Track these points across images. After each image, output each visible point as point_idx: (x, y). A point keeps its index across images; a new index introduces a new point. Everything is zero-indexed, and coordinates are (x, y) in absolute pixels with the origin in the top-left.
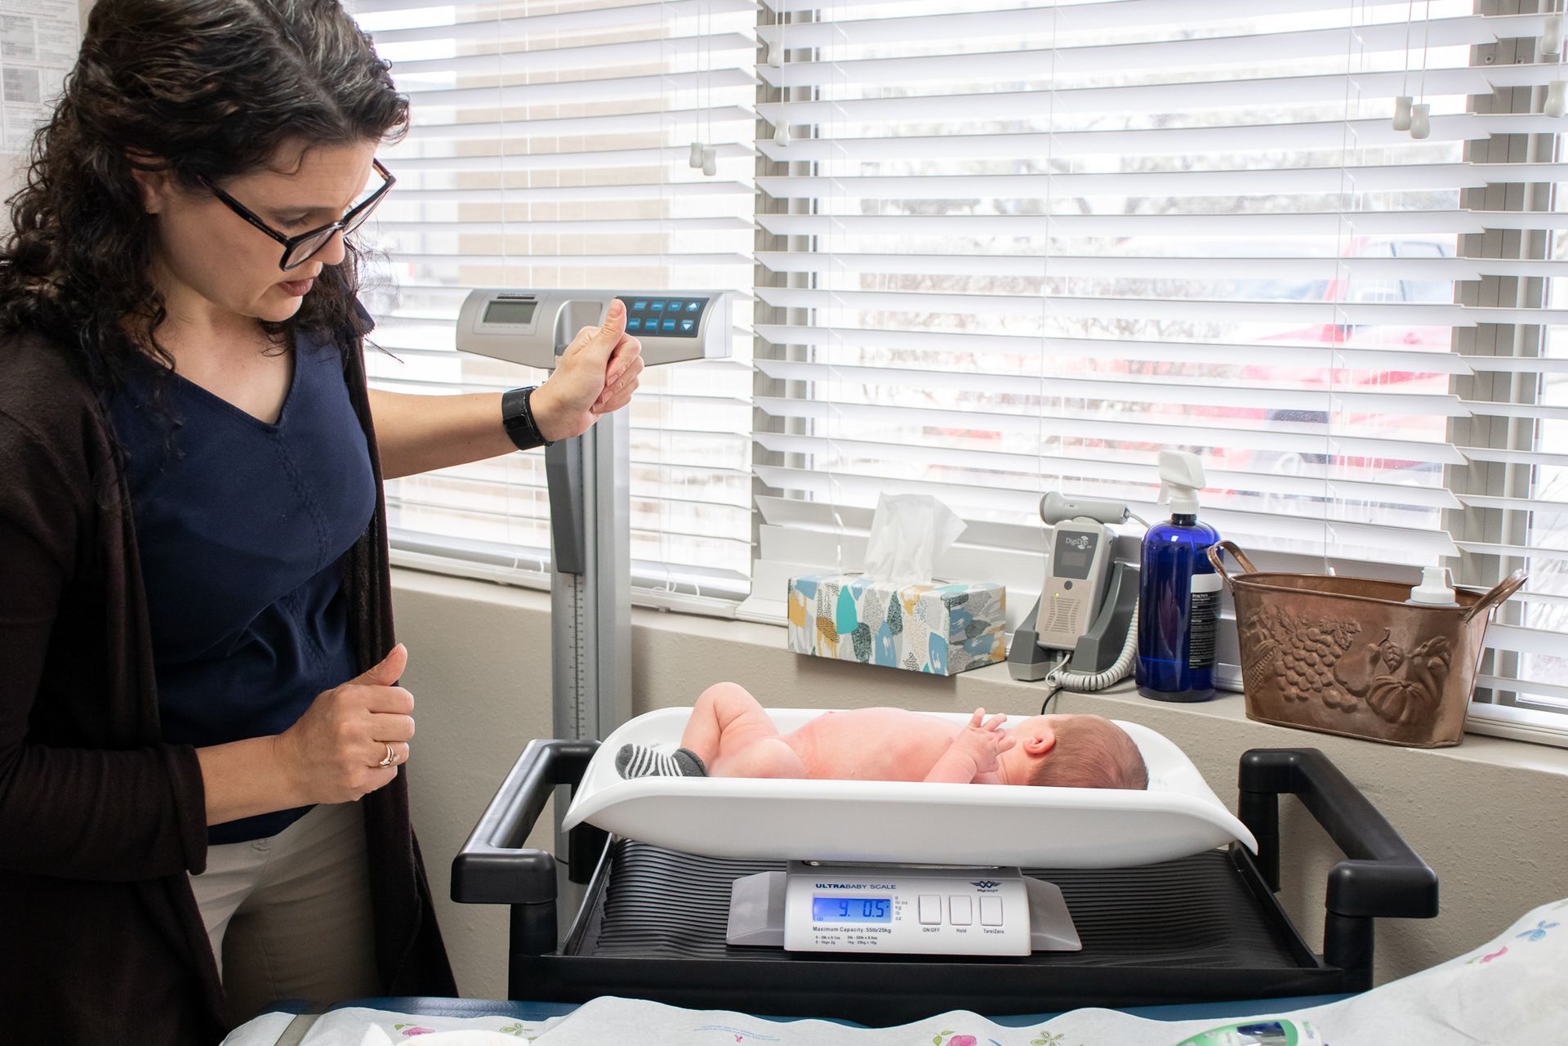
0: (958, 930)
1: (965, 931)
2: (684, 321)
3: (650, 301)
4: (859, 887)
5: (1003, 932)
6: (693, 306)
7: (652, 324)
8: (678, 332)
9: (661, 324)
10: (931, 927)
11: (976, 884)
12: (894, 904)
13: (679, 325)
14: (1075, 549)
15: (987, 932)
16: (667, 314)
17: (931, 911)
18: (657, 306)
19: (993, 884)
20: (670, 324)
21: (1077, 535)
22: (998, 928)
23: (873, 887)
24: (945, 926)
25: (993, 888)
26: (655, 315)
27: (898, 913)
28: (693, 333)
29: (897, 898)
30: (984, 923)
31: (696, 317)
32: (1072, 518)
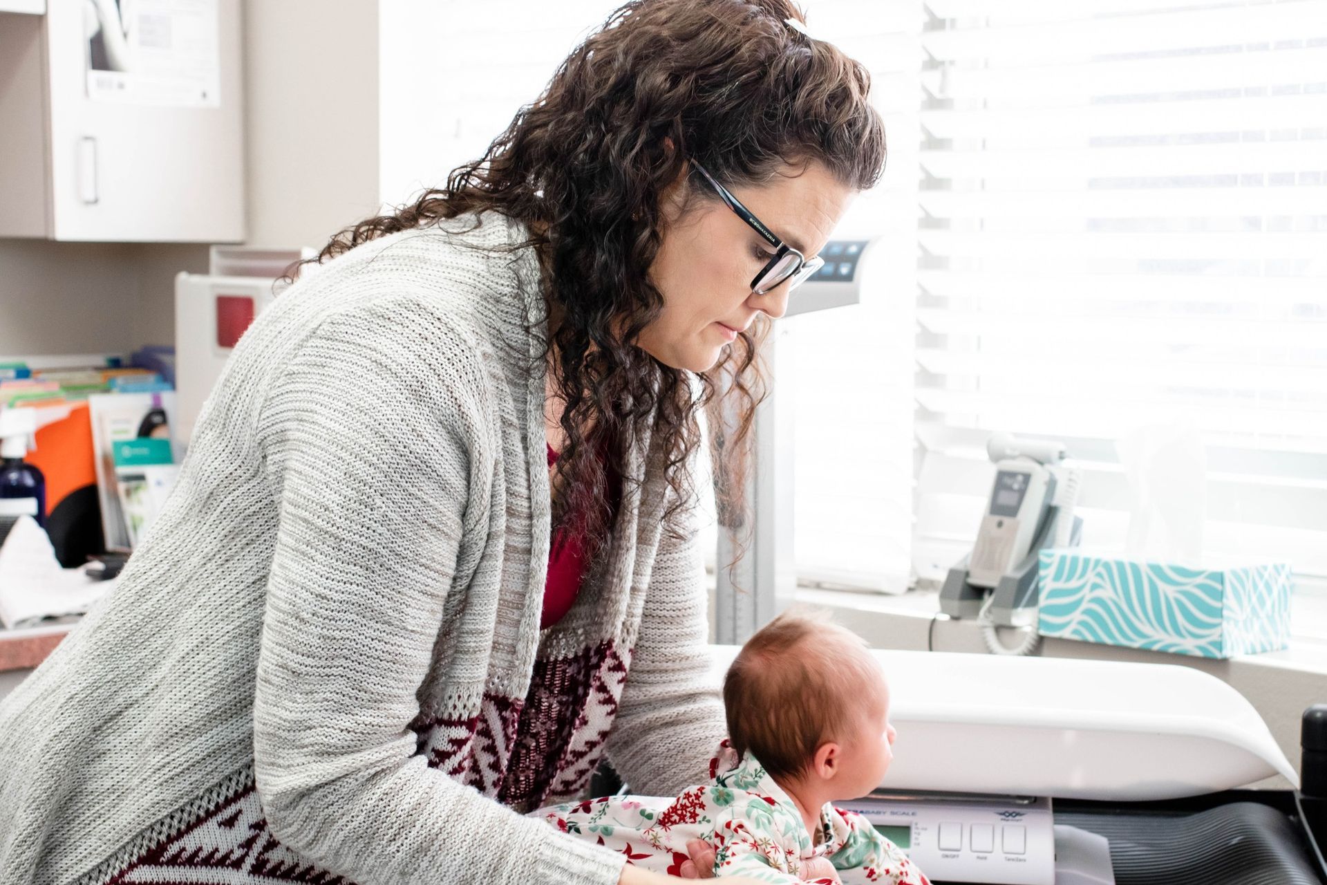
0: (978, 857)
1: (985, 858)
4: (878, 813)
5: (1025, 860)
10: (951, 853)
11: (1001, 814)
12: (913, 831)
14: (1010, 488)
15: (1009, 860)
17: (951, 838)
19: (1018, 814)
21: (1013, 475)
22: (1021, 857)
23: (893, 813)
24: (965, 853)
25: (1017, 818)
27: (916, 839)
28: (849, 278)
29: (916, 824)
30: (1006, 850)
31: (853, 260)
32: (1013, 458)
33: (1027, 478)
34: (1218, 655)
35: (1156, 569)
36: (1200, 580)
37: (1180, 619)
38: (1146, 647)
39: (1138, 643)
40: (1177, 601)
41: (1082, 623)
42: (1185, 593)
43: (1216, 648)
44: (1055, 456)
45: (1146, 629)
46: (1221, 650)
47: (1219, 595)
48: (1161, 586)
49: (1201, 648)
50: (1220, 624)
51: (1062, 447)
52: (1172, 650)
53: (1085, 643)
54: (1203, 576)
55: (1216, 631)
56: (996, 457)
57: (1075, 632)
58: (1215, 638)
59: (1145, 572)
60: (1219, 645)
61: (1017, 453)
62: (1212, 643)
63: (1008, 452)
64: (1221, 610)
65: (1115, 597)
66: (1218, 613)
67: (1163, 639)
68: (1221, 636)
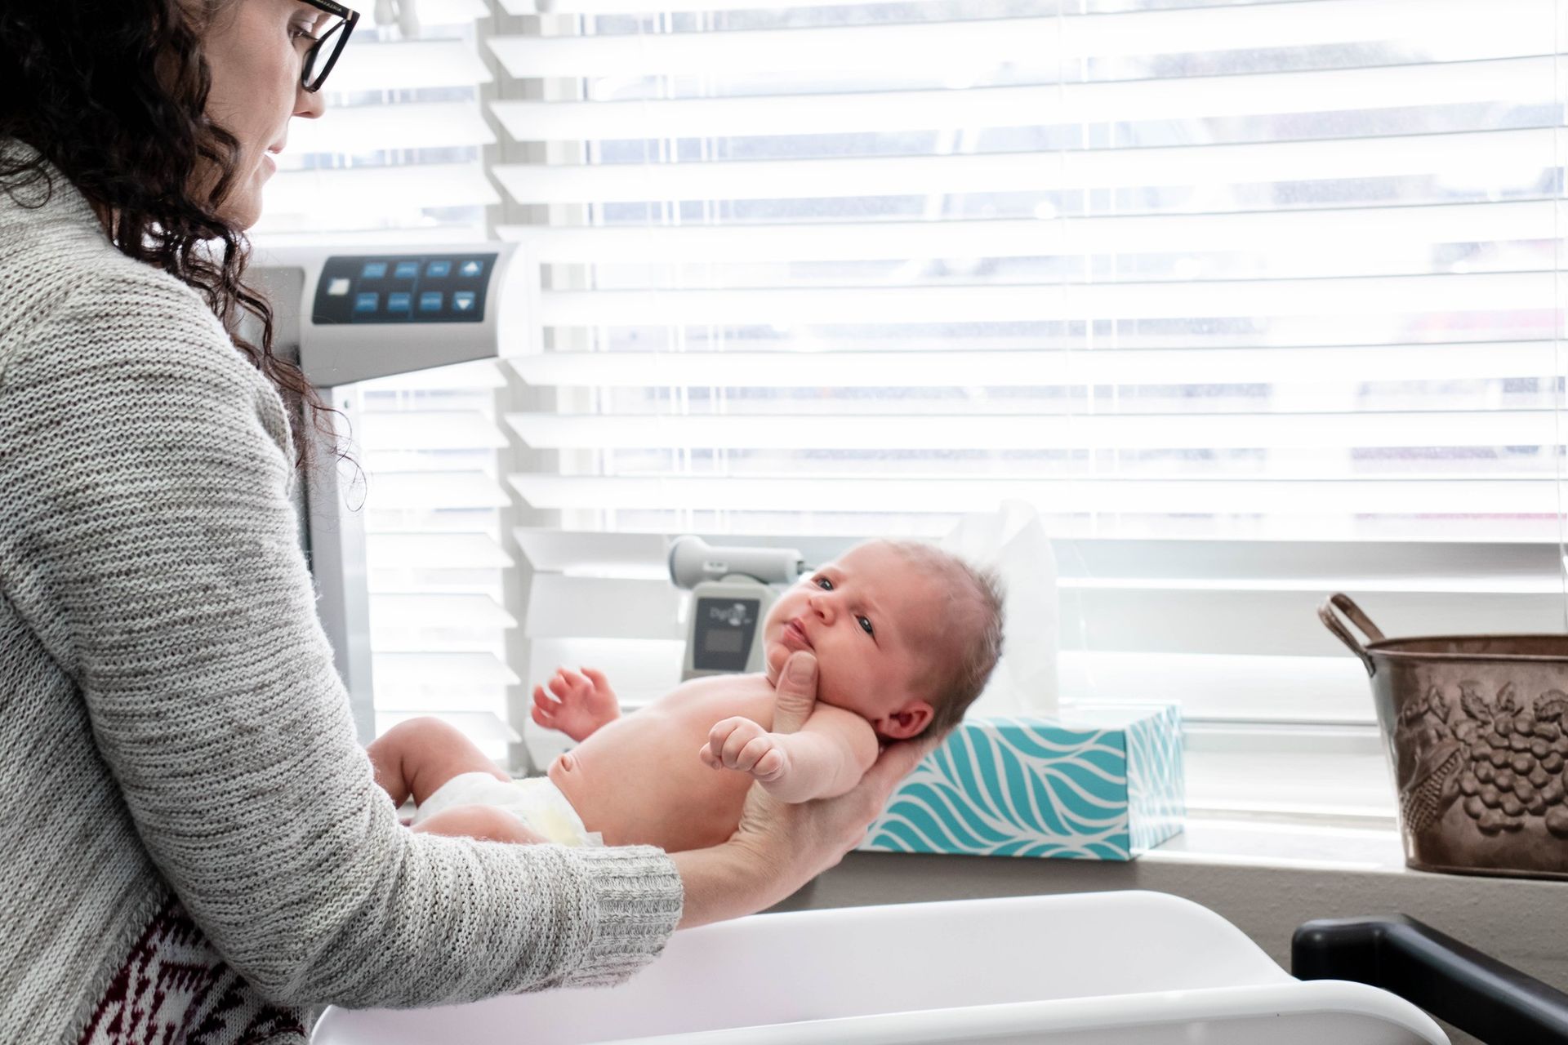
2: (458, 295)
3: (392, 262)
6: (472, 268)
7: (400, 301)
8: (448, 314)
9: (416, 301)
13: (448, 302)
14: (725, 625)
16: (426, 283)
18: (404, 270)
20: (433, 301)
21: (727, 604)
26: (404, 285)
28: (476, 314)
31: (479, 286)
32: (718, 577)
33: (753, 607)
34: (1125, 856)
35: (1014, 735)
36: (1088, 746)
37: (1059, 806)
38: (1006, 853)
39: (990, 848)
40: (1053, 780)
41: (889, 826)
42: (1066, 768)
43: (1121, 846)
44: (793, 568)
45: (1003, 826)
46: (1127, 847)
47: (1121, 767)
48: (1023, 758)
49: (1092, 847)
50: (1125, 810)
51: (797, 555)
52: (1047, 854)
53: (899, 856)
54: (1095, 738)
55: (1118, 821)
56: (684, 577)
57: (880, 840)
58: (1118, 831)
59: (994, 740)
60: (1125, 841)
61: (723, 569)
62: (1112, 839)
63: (707, 568)
64: (1126, 787)
65: (947, 783)
66: (1121, 793)
67: (1030, 839)
68: (1127, 827)
